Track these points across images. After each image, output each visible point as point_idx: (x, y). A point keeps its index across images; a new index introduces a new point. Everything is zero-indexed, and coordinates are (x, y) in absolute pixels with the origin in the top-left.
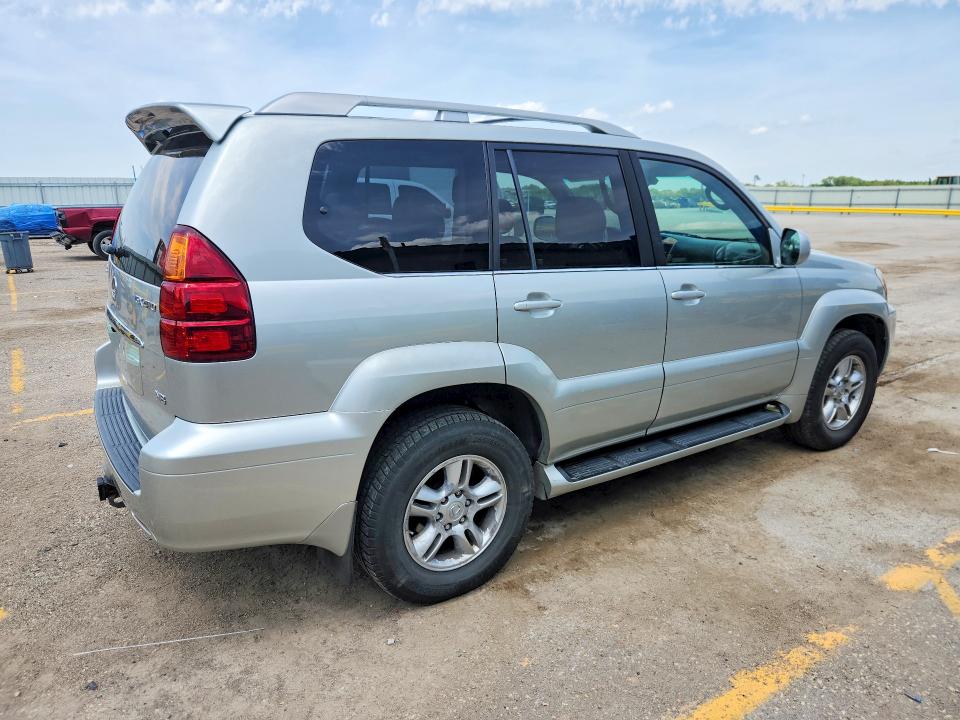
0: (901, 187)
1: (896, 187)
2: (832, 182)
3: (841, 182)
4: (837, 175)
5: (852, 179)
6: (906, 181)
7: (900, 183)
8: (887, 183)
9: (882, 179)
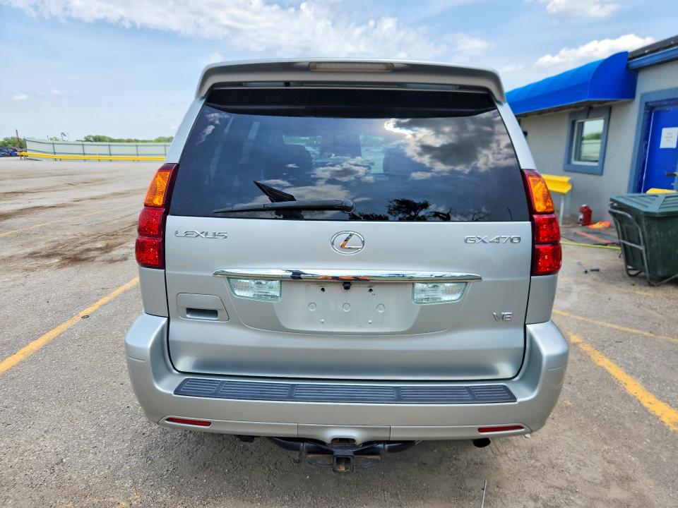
0: (138, 144)
1: (135, 144)
2: (91, 139)
3: (98, 139)
4: (94, 135)
5: (104, 137)
6: (141, 139)
7: (137, 141)
8: (129, 141)
9: (126, 139)
